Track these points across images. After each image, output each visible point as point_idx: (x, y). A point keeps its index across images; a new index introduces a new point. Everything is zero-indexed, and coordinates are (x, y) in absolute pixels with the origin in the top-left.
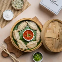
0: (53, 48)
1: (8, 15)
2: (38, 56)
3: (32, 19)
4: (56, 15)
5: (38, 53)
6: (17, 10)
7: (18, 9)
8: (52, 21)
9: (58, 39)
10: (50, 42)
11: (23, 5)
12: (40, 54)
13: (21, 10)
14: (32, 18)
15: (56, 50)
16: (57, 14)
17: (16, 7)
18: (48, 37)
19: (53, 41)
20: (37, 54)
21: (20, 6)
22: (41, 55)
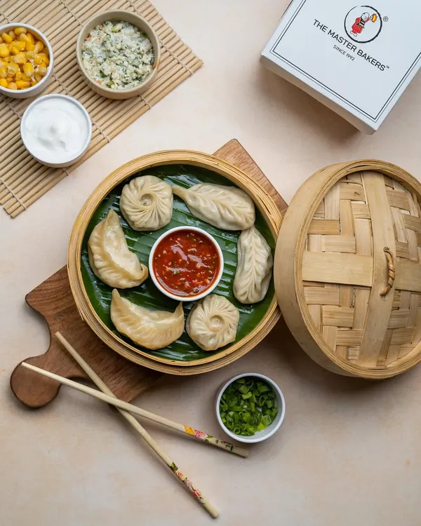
0: (355, 352)
1: (53, 130)
2: (248, 400)
3: (213, 158)
4: (371, 131)
5: (253, 382)
6: (114, 101)
7: (117, 89)
8: (346, 177)
9: (383, 295)
10: (332, 314)
11: (152, 63)
12: (264, 389)
13: (136, 96)
14: (210, 152)
15: (373, 365)
16: (375, 126)
17: (103, 76)
18: (322, 284)
19: (353, 306)
20: (242, 389)
21: (132, 69)
22: (271, 393)
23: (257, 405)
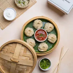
23: (46, 64)
